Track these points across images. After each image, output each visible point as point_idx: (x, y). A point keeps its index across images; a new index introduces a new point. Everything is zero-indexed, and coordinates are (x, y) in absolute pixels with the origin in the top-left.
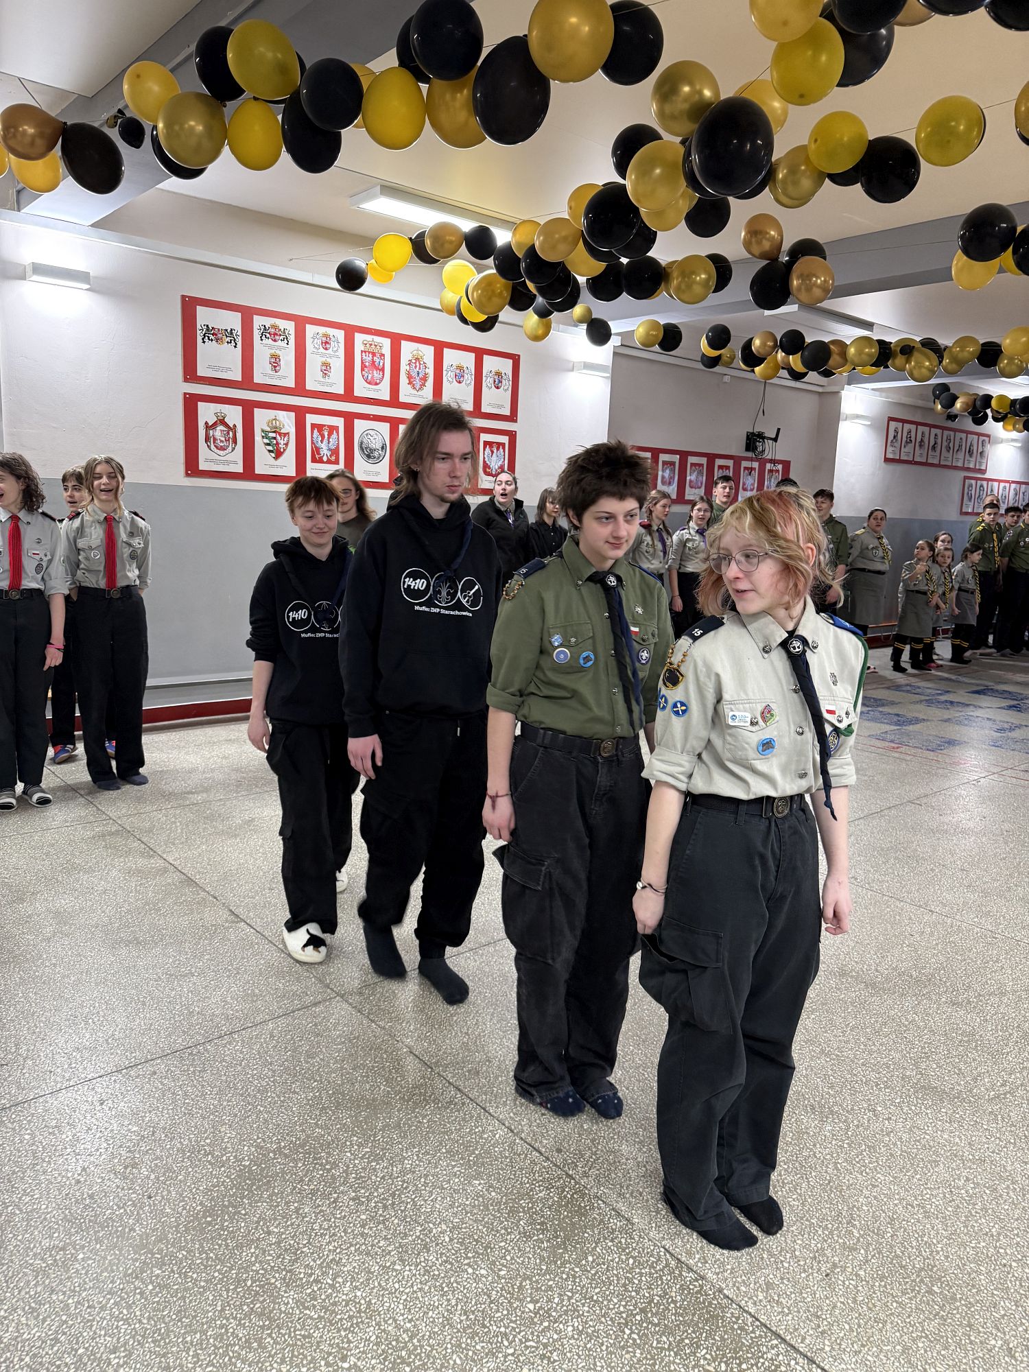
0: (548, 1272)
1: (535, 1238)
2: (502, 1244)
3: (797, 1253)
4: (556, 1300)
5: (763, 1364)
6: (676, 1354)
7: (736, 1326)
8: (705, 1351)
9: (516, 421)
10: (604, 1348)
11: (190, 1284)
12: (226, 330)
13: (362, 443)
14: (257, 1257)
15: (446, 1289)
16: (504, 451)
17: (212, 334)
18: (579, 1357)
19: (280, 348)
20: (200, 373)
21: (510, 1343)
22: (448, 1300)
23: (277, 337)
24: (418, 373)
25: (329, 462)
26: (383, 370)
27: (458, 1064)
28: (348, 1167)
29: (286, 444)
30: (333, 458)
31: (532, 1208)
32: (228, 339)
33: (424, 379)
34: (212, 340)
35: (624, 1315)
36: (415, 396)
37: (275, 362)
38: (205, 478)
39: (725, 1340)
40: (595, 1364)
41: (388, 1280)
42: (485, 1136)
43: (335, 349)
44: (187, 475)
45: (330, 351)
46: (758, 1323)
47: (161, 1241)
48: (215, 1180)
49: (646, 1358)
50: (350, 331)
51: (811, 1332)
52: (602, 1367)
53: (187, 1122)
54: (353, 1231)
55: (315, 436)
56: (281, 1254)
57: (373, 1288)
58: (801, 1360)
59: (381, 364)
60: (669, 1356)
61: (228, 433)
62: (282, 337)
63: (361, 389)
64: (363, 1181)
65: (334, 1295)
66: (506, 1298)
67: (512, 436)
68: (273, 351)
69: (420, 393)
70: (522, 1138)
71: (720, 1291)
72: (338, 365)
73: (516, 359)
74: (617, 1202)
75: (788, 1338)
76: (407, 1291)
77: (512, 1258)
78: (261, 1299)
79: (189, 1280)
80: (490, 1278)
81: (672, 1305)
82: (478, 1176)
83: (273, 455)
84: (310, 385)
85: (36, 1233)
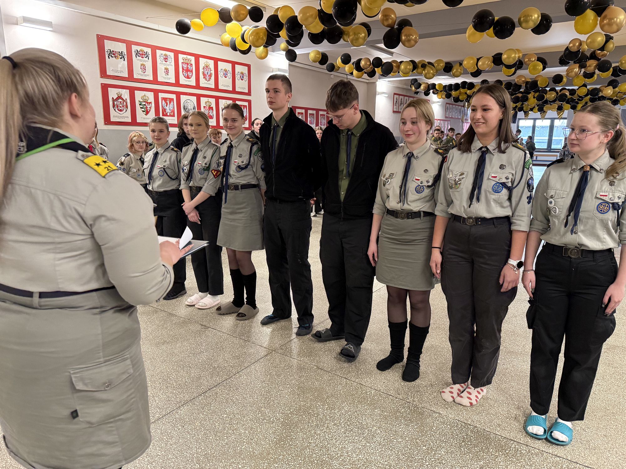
0: (423, 435)
1: (411, 425)
2: (400, 430)
3: (502, 413)
4: (432, 444)
5: (513, 449)
6: (483, 453)
7: (496, 440)
8: (491, 450)
9: (250, 95)
10: (458, 456)
11: (293, 467)
12: (119, 52)
13: (184, 106)
14: (312, 452)
15: (391, 448)
16: (247, 109)
17: (112, 54)
18: (452, 460)
19: (145, 61)
20: (108, 74)
21: (426, 461)
22: (394, 452)
23: (143, 56)
24: (208, 73)
25: (170, 116)
26: (192, 71)
27: (339, 369)
28: (323, 414)
29: (150, 108)
30: (172, 114)
31: (402, 415)
32: (121, 57)
33: (210, 76)
34: (113, 57)
35: (458, 444)
36: (206, 83)
37: (143, 67)
38: (113, 125)
39: (496, 445)
40: (459, 461)
41: (367, 450)
42: (368, 394)
43: (170, 62)
44: (105, 124)
45: (168, 63)
46: (503, 437)
47: (269, 454)
48: (274, 429)
49: (474, 456)
50: (177, 53)
51: (521, 437)
52: (462, 462)
53: (246, 410)
54: (342, 436)
55: (163, 103)
56: (320, 450)
57: (364, 453)
58: (524, 446)
59: (191, 69)
60: (481, 454)
61: (124, 103)
62: (146, 56)
63: (183, 80)
64: (334, 418)
65: (352, 459)
66: (414, 447)
67: (249, 102)
68: (142, 63)
69: (209, 82)
70: (382, 392)
71: (485, 430)
72: (172, 69)
73: (249, 66)
74: (431, 408)
75: (515, 440)
76: (377, 452)
77: (407, 434)
78: (325, 466)
79: (291, 465)
80: (404, 442)
81: (472, 438)
82: (375, 408)
83: (145, 113)
84: (160, 79)
85: (214, 462)
